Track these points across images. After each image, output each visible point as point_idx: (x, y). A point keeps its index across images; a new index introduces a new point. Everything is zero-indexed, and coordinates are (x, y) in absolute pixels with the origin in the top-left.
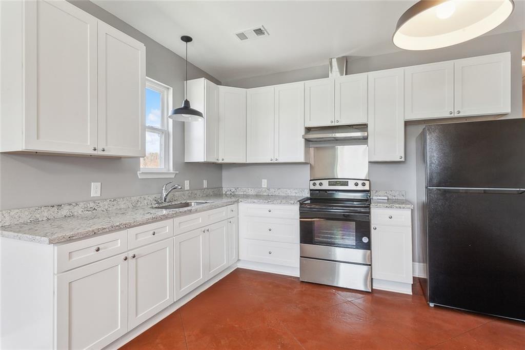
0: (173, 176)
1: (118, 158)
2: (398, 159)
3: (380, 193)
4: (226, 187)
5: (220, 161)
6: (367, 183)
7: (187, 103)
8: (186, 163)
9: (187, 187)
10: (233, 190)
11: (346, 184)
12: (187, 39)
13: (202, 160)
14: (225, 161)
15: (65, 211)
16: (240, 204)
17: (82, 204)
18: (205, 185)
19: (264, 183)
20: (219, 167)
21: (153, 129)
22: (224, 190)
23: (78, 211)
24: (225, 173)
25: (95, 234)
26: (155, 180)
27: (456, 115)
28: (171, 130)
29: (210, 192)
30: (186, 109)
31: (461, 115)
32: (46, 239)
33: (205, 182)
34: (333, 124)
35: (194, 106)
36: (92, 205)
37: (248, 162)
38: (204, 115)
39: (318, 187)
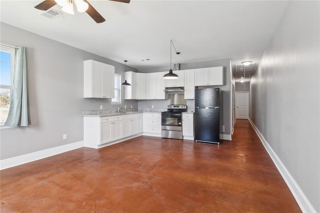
0: (121, 104)
1: (107, 99)
2: (193, 99)
3: (190, 110)
4: (139, 108)
5: (137, 99)
6: (185, 106)
7: (126, 81)
8: (125, 100)
9: (125, 108)
10: (142, 109)
11: (179, 107)
12: (126, 61)
13: (130, 99)
14: (138, 99)
15: (95, 113)
16: (143, 113)
17: (99, 111)
18: (132, 107)
19: (153, 107)
20: (137, 101)
21: (116, 89)
22: (139, 109)
23: (98, 113)
24: (139, 103)
25: (106, 116)
26: (116, 105)
27: (209, 85)
28: (120, 89)
29: (134, 110)
30: (126, 83)
31: (210, 85)
32: (99, 116)
33: (132, 106)
34: (174, 87)
35: (128, 82)
36: (101, 111)
37: (147, 99)
38: (131, 85)
39: (170, 108)
